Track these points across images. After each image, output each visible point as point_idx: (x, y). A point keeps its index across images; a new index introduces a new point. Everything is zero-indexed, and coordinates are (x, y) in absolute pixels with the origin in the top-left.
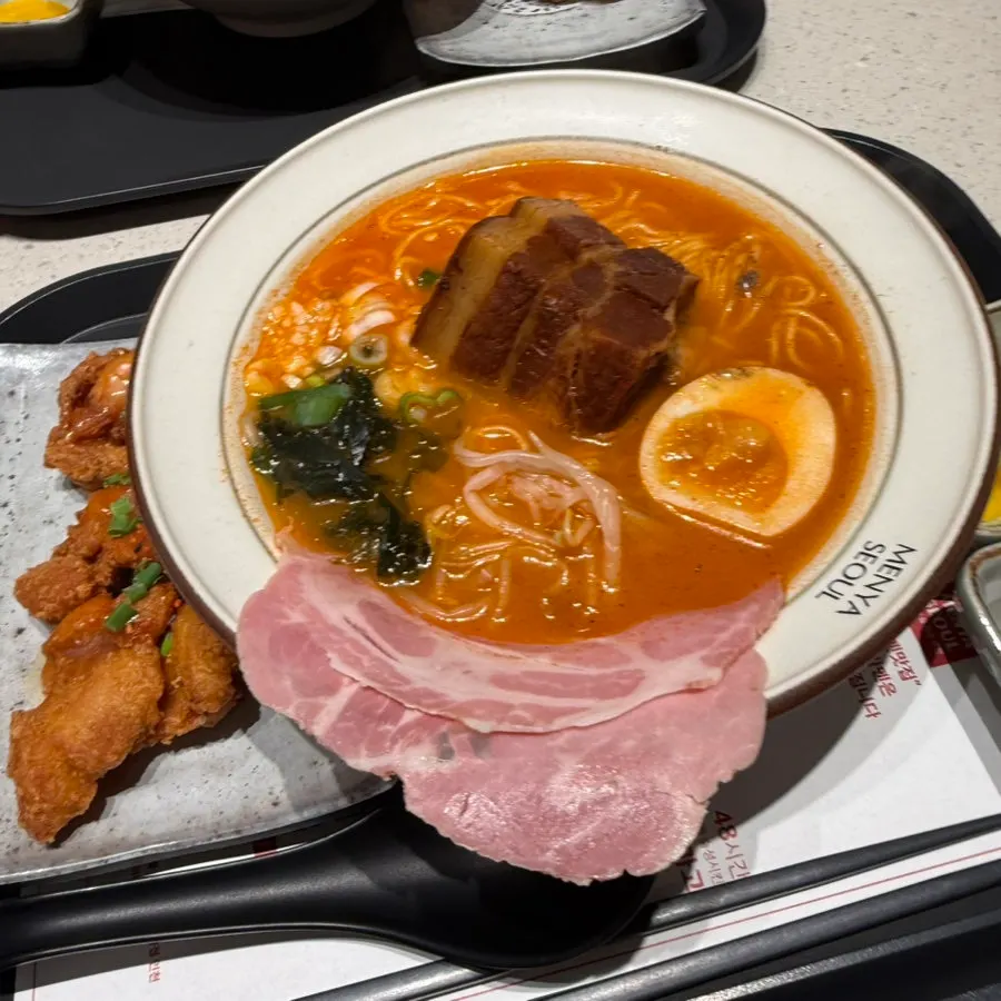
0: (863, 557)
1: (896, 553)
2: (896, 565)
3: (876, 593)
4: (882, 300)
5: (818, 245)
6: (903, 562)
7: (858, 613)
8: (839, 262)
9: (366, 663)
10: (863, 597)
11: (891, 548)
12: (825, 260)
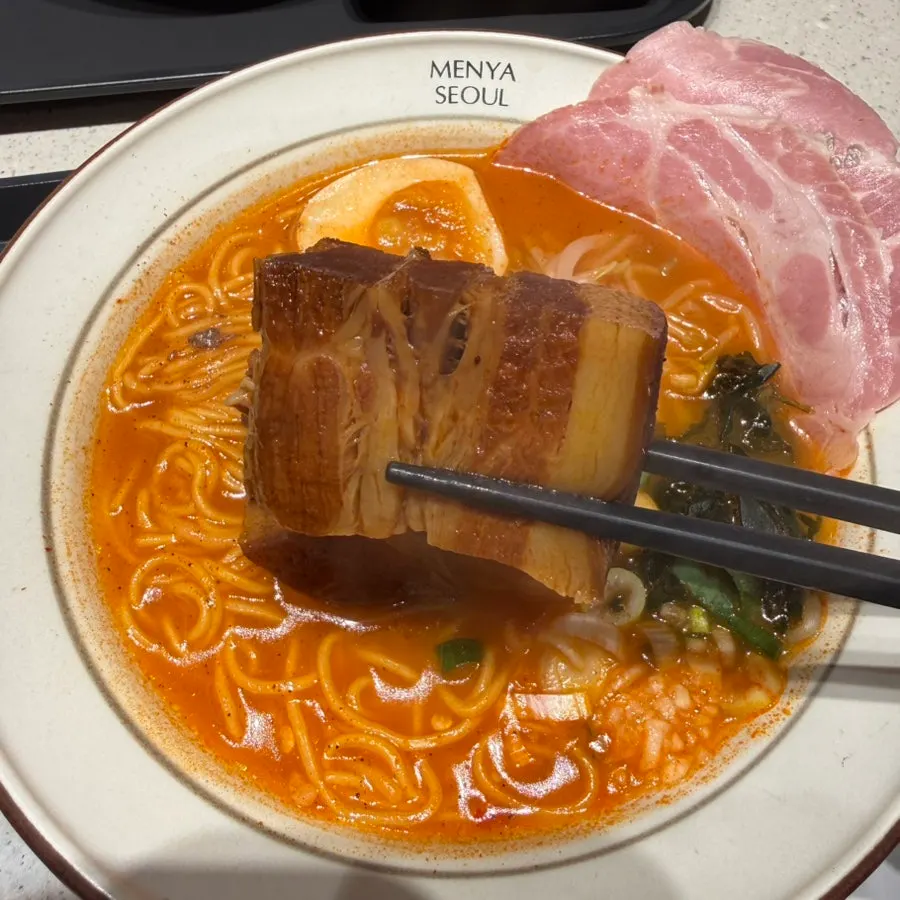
0: (454, 98)
1: (440, 74)
2: (452, 68)
3: (485, 66)
4: (170, 213)
5: (119, 301)
6: (448, 65)
7: (509, 66)
8: (135, 272)
10: (493, 71)
11: (437, 81)
12: (134, 293)
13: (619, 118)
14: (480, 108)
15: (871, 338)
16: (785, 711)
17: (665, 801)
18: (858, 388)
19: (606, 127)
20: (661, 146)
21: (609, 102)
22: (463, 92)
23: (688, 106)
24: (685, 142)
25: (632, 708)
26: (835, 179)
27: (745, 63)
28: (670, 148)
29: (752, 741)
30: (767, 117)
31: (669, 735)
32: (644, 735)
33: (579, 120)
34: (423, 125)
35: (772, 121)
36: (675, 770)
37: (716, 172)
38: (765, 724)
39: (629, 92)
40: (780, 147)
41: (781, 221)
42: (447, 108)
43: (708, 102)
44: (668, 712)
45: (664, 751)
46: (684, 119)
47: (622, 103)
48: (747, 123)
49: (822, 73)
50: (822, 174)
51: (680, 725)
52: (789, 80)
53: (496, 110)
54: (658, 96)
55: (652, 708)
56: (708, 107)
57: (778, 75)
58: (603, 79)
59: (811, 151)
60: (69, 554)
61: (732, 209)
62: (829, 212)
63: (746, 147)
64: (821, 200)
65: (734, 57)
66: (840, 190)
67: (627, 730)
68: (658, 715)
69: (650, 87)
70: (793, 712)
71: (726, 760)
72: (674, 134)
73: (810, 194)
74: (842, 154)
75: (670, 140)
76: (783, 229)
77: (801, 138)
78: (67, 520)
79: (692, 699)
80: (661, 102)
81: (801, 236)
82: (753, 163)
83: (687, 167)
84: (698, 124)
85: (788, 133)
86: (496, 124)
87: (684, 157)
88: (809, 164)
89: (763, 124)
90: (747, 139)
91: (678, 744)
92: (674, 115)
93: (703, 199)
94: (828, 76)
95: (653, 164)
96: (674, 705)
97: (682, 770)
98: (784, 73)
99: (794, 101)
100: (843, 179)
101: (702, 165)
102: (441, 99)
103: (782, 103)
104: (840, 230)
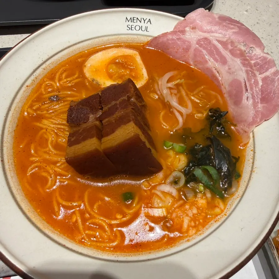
0: (132, 29)
1: (129, 21)
2: (132, 20)
3: (142, 19)
4: (44, 60)
5: (27, 86)
6: (131, 18)
7: (149, 20)
8: (32, 78)
9: (253, 80)
10: (144, 21)
11: (128, 23)
12: (32, 84)
13: (182, 36)
14: (140, 32)
15: (255, 104)
16: (225, 215)
17: (188, 241)
18: (250, 119)
19: (178, 39)
20: (194, 45)
21: (179, 31)
22: (135, 27)
23: (203, 33)
24: (202, 44)
25: (180, 213)
26: (246, 57)
27: (220, 21)
28: (197, 46)
29: (215, 223)
30: (226, 38)
31: (190, 221)
32: (183, 221)
33: (170, 37)
34: (123, 36)
35: (227, 39)
36: (192, 232)
37: (211, 54)
38: (219, 218)
39: (186, 29)
40: (230, 47)
41: (229, 69)
42: (130, 32)
43: (209, 32)
44: (191, 214)
45: (189, 226)
46: (202, 37)
47: (183, 32)
48: (220, 39)
49: (243, 25)
50: (242, 55)
51: (194, 219)
52: (234, 27)
53: (145, 33)
54: (194, 30)
55: (186, 213)
56: (209, 34)
57: (230, 25)
58: (178, 24)
59: (239, 48)
60: (8, 162)
61: (215, 65)
62: (244, 66)
63: (219, 46)
64: (242, 63)
65: (217, 19)
66: (247, 60)
67: (178, 219)
68: (187, 215)
69: (192, 27)
70: (227, 215)
71: (207, 229)
72: (198, 42)
73: (238, 61)
74: (248, 49)
75: (197, 44)
76: (230, 72)
77: (236, 44)
78: (8, 152)
79: (198, 211)
80: (195, 32)
81: (235, 73)
82: (222, 51)
83: (202, 52)
84: (206, 39)
85: (232, 43)
86: (145, 37)
87: (201, 49)
88: (238, 52)
89: (225, 40)
90: (220, 44)
91: (193, 224)
92: (199, 36)
93: (206, 62)
94: (245, 26)
95: (192, 51)
96: (192, 212)
97: (194, 232)
98: (232, 25)
99: (235, 33)
100: (248, 57)
101: (207, 51)
102: (129, 29)
103: (231, 34)
104: (247, 72)
